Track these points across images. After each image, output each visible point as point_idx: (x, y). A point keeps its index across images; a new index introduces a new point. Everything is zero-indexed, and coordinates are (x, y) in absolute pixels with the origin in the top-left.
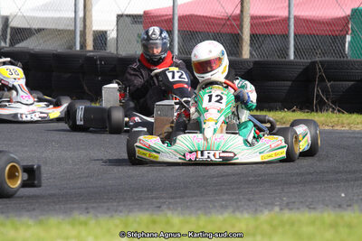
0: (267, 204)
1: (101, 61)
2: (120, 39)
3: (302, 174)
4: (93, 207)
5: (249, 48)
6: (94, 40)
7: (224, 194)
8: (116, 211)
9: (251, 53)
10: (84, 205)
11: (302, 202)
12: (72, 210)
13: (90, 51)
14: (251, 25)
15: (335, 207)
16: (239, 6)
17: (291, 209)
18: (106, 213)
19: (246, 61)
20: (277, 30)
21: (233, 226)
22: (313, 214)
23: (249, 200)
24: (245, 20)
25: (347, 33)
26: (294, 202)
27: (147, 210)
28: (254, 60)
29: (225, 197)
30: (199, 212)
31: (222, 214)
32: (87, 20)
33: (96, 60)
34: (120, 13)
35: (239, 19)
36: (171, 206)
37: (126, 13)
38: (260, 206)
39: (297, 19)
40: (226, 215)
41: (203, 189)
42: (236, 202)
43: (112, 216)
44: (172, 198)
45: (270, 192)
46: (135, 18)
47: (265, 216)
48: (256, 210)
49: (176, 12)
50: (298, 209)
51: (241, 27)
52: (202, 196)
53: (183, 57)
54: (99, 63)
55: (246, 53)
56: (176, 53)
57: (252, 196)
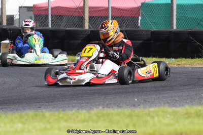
0: (96, 105)
1: (10, 31)
2: (20, 19)
3: (115, 89)
4: (5, 108)
5: (88, 24)
6: (7, 20)
7: (74, 100)
8: (17, 110)
9: (89, 26)
11: (115, 104)
13: (5, 26)
14: (89, 12)
15: (131, 106)
16: (83, 2)
17: (109, 107)
18: (12, 111)
19: (87, 30)
20: (103, 14)
21: (77, 117)
22: (120, 110)
23: (88, 103)
24: (86, 9)
25: (139, 16)
26: (110, 104)
27: (33, 109)
28: (90, 30)
29: (75, 101)
30: (60, 109)
31: (72, 110)
32: (3, 10)
34: (20, 6)
35: (83, 8)
36: (46, 107)
37: (23, 6)
38: (92, 106)
39: (113, 8)
40: (74, 111)
41: (64, 98)
42: (81, 104)
43: (14, 113)
44: (47, 102)
46: (29, 8)
47: (94, 111)
48: (91, 108)
49: (50, 5)
50: (112, 107)
51: (84, 12)
52: (63, 101)
53: (54, 28)
54: (9, 32)
55: (87, 26)
56: (50, 26)
57: (89, 101)
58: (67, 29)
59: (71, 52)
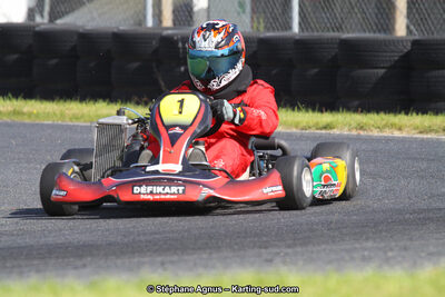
0: (431, 254)
1: (183, 43)
2: (212, 9)
4: (172, 262)
5: (405, 20)
6: (174, 12)
7: (367, 239)
9: (408, 27)
10: (159, 259)
12: (140, 265)
13: (168, 29)
19: (401, 41)
23: (405, 249)
27: (252, 264)
28: (412, 38)
29: (370, 244)
30: (329, 267)
31: (362, 270)
33: (177, 42)
36: (288, 259)
38: (421, 257)
40: (368, 272)
41: (336, 233)
42: (385, 252)
44: (289, 247)
45: (438, 235)
47: (427, 272)
48: (415, 263)
52: (333, 242)
53: (307, 35)
54: (180, 45)
55: (401, 28)
56: (296, 28)
57: (408, 243)
58: (346, 36)
59: (356, 103)
